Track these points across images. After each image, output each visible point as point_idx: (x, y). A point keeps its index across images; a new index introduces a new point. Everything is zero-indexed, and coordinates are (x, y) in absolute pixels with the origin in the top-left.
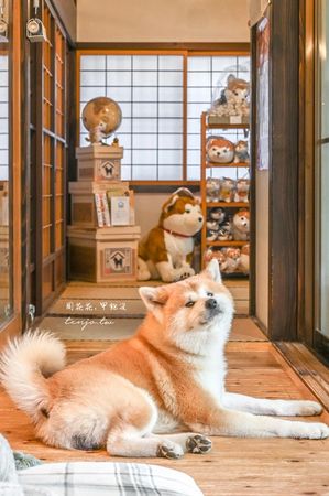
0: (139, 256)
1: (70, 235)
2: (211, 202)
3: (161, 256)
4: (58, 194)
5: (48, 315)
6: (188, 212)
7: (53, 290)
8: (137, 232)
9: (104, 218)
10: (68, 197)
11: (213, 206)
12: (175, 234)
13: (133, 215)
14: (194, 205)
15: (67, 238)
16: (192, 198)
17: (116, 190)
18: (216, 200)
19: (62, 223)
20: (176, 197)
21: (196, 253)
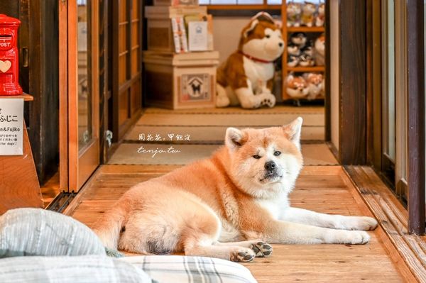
0: (218, 82)
1: (146, 60)
2: (292, 26)
3: (241, 82)
4: (134, 20)
5: (125, 141)
6: (268, 37)
7: (129, 116)
8: (216, 58)
9: (181, 43)
10: (144, 22)
11: (293, 30)
12: (255, 60)
13: (211, 40)
14: (274, 29)
15: (143, 64)
16: (273, 23)
17: (194, 15)
18: (297, 25)
19: (138, 49)
20: (255, 22)
21: (277, 79)
